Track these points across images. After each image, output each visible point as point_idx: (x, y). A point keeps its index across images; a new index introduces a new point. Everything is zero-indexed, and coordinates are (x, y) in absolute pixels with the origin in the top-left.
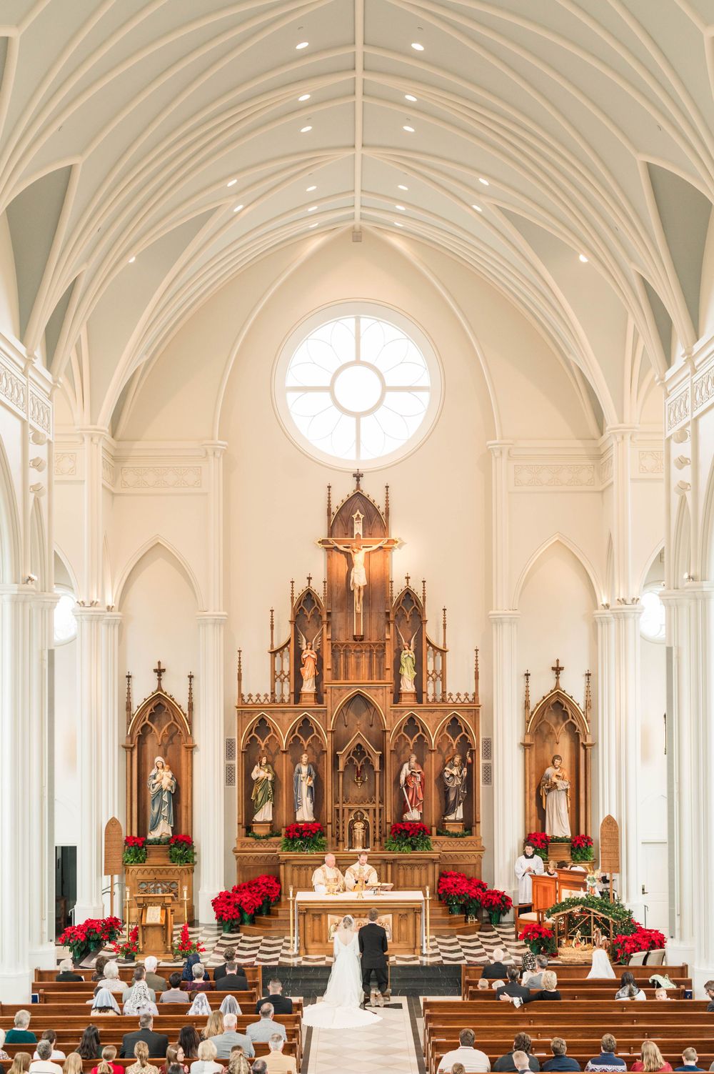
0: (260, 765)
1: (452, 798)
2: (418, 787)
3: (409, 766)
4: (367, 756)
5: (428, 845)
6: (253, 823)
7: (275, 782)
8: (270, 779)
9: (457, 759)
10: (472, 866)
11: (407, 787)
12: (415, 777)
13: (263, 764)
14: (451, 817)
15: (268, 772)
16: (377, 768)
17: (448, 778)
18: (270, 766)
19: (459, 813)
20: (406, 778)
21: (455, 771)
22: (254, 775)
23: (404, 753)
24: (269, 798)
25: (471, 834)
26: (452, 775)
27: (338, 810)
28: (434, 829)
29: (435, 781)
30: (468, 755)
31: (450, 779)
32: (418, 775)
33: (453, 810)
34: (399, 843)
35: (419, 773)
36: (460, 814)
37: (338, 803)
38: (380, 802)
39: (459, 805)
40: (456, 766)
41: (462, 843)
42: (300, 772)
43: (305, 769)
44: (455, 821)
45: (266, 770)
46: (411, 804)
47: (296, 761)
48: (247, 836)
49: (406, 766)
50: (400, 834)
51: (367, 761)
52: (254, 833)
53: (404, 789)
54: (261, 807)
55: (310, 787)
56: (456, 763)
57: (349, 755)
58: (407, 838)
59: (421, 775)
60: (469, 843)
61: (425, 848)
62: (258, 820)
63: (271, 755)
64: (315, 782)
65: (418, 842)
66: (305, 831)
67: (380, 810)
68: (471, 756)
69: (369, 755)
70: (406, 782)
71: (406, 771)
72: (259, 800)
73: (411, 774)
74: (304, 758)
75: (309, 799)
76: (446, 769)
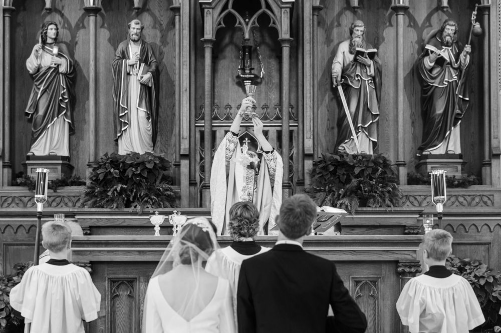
0: (44, 42)
1: (440, 108)
2: (369, 88)
3: (351, 45)
4: (264, 8)
5: (393, 197)
6: (28, 158)
7: (74, 76)
8: (62, 69)
9: (450, 29)
10: (482, 248)
11: (347, 88)
12: (364, 66)
13: (49, 41)
14: (439, 149)
15: (59, 55)
16: (284, 32)
17: (431, 70)
18: (64, 47)
19: (453, 142)
20: (344, 70)
21: (446, 53)
22: (31, 64)
23: (339, 25)
24: (60, 110)
25: (480, 181)
26: (440, 62)
27: (202, 134)
28: (403, 172)
29: (405, 78)
30: (473, 18)
31: (435, 72)
32: (369, 62)
33: (441, 135)
34: (330, 191)
35: (372, 56)
36: (455, 143)
37: (203, 118)
38: (290, 118)
39: (455, 125)
40: (447, 45)
41: (461, 199)
42: (124, 55)
43: (134, 51)
44: (447, 155)
45: (55, 50)
46: (355, 121)
47: (119, 37)
48: (13, 183)
49: (344, 47)
50: (334, 173)
51: (264, 20)
52: (28, 178)
53: (340, 88)
54: (45, 128)
55: (144, 86)
56: (448, 38)
57: (225, 7)
58: (348, 181)
59: (376, 63)
60: (477, 200)
61: (388, 202)
62: (37, 154)
63: (69, 28)
64: (156, 75)
65: (373, 189)
66: (131, 165)
67: (291, 132)
68: (480, 19)
69: (268, 7)
70: (342, 77)
71: (343, 55)
72: (41, 112)
73: (355, 60)
74: (134, 27)
75: (143, 111)
76: (429, 47)
